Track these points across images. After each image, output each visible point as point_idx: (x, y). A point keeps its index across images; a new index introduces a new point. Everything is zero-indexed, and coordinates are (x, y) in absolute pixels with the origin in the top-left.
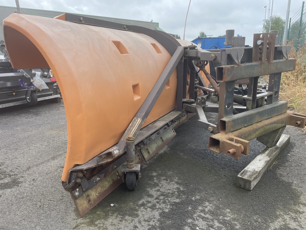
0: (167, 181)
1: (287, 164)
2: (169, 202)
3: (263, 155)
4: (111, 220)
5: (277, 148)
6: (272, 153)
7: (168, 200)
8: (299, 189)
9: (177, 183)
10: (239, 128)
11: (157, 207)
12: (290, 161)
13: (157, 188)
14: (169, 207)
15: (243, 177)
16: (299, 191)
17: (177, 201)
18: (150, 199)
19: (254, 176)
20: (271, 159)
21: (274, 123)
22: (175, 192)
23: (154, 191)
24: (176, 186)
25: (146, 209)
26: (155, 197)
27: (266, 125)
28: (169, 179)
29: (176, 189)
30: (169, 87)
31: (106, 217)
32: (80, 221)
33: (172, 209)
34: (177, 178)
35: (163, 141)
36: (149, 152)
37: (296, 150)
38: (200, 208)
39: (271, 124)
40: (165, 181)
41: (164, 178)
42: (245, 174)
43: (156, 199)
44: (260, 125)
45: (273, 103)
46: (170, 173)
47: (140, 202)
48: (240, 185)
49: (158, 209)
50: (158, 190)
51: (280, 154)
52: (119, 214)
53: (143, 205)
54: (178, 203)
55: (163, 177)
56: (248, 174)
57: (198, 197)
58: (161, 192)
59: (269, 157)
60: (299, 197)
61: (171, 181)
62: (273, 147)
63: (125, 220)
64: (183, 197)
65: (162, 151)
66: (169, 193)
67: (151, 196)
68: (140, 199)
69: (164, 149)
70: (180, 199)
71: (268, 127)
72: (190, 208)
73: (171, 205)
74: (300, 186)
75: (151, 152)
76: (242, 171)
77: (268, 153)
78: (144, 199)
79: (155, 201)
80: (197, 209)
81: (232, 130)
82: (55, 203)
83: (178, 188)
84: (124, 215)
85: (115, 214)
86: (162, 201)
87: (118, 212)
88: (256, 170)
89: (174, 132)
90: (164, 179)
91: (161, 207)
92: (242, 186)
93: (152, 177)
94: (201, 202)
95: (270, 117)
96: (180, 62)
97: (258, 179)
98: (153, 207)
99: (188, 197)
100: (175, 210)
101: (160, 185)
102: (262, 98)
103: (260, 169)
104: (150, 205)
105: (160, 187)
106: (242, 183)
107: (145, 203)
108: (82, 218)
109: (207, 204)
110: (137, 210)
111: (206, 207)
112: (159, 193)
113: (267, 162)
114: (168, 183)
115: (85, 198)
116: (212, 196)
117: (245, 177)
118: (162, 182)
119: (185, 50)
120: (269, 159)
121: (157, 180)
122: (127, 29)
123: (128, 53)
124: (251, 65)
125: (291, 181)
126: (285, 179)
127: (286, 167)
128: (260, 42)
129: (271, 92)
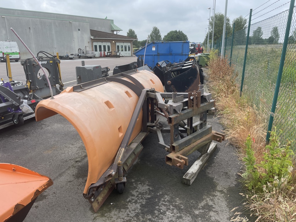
0: (142, 184)
1: (213, 165)
2: (145, 198)
3: (199, 161)
4: (113, 213)
5: (208, 154)
6: (204, 159)
7: (144, 196)
8: (217, 182)
9: (148, 185)
10: (182, 149)
11: (138, 202)
12: (215, 163)
13: (137, 190)
14: (145, 201)
15: (186, 178)
16: (217, 183)
17: (149, 196)
18: (133, 198)
19: (192, 176)
20: (203, 163)
21: (204, 141)
22: (147, 191)
23: (134, 192)
24: (147, 187)
25: (132, 204)
26: (136, 196)
27: (199, 144)
28: (143, 183)
29: (147, 189)
31: (110, 211)
32: (95, 215)
33: (147, 202)
34: (147, 182)
35: (135, 155)
36: (127, 165)
37: (220, 154)
38: (162, 199)
39: (202, 142)
40: (140, 185)
41: (140, 182)
42: (187, 176)
43: (137, 197)
44: (195, 144)
45: (203, 128)
46: (142, 179)
47: (128, 200)
48: (185, 183)
49: (139, 203)
50: (137, 191)
51: (209, 158)
52: (117, 208)
53: (130, 201)
54: (150, 198)
56: (189, 175)
57: (161, 193)
58: (139, 192)
59: (202, 161)
60: (216, 186)
62: (206, 154)
63: (121, 211)
64: (152, 194)
65: (135, 163)
66: (144, 192)
67: (133, 195)
68: (127, 198)
70: (150, 195)
72: (157, 200)
73: (146, 199)
74: (218, 179)
75: (128, 165)
76: (186, 174)
77: (202, 159)
78: (130, 198)
79: (136, 198)
80: (160, 200)
81: (179, 150)
82: (76, 206)
83: (149, 189)
84: (120, 209)
85: (115, 209)
86: (140, 198)
87: (116, 208)
88: (194, 172)
89: (141, 146)
90: (140, 184)
91: (140, 201)
92: (186, 183)
93: (132, 183)
94: (162, 195)
95: (201, 137)
97: (195, 177)
98: (136, 202)
99: (155, 194)
100: (149, 202)
101: (138, 188)
102: (196, 126)
103: (196, 171)
104: (133, 201)
105: (138, 189)
106: (185, 181)
107: (131, 200)
108: (96, 214)
109: (166, 196)
110: (127, 205)
111: (166, 198)
112: (138, 193)
113: (200, 166)
114: (142, 186)
115: (96, 201)
116: (169, 191)
117: (187, 178)
118: (138, 186)
119: (147, 93)
120: (202, 163)
121: (135, 184)
122: (107, 81)
123: (114, 108)
124: (187, 112)
125: (213, 177)
126: (210, 175)
127: (212, 167)
128: (192, 98)
129: (202, 122)
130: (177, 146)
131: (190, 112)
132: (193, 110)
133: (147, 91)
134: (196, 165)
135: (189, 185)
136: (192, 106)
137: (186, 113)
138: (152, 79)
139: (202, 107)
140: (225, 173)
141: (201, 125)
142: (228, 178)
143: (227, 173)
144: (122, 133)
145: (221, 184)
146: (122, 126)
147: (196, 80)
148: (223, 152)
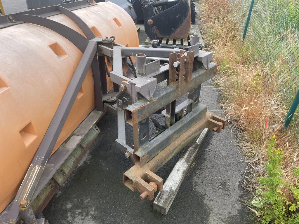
0: (82, 216)
1: (203, 165)
3: (182, 160)
5: (197, 145)
6: (191, 157)
8: (210, 203)
9: (93, 217)
10: (155, 155)
12: (206, 160)
15: (159, 204)
16: (209, 206)
19: (170, 199)
21: (192, 134)
27: (184, 141)
28: (85, 212)
30: (82, 95)
34: (93, 209)
37: (214, 141)
40: (80, 217)
41: (80, 211)
42: (161, 198)
45: (193, 110)
46: (87, 201)
55: (78, 209)
59: (187, 163)
60: (208, 216)
61: (87, 215)
62: (193, 146)
69: (85, 158)
71: (186, 141)
74: (211, 198)
75: (67, 171)
76: (160, 193)
81: (147, 161)
88: (173, 188)
89: (97, 129)
90: (79, 214)
93: (66, 211)
95: (188, 128)
96: (94, 60)
97: (175, 197)
102: (182, 111)
103: (177, 186)
106: (158, 210)
113: (184, 173)
114: (83, 219)
117: (161, 204)
118: (76, 219)
119: (98, 47)
120: (187, 167)
121: (71, 216)
122: (14, 21)
123: (7, 87)
124: (166, 94)
125: (204, 192)
126: (199, 189)
127: (202, 170)
128: (176, 64)
129: (191, 101)
130: (144, 156)
131: (170, 92)
132: (177, 87)
133: (98, 43)
134: (178, 171)
135: (163, 215)
136: (175, 80)
137: (162, 97)
138: (118, 18)
139: (193, 79)
140: (221, 183)
141: (190, 107)
142: (227, 194)
143: (224, 184)
144: (35, 134)
145: (215, 210)
146: (32, 123)
147: (186, 19)
148: (219, 138)
